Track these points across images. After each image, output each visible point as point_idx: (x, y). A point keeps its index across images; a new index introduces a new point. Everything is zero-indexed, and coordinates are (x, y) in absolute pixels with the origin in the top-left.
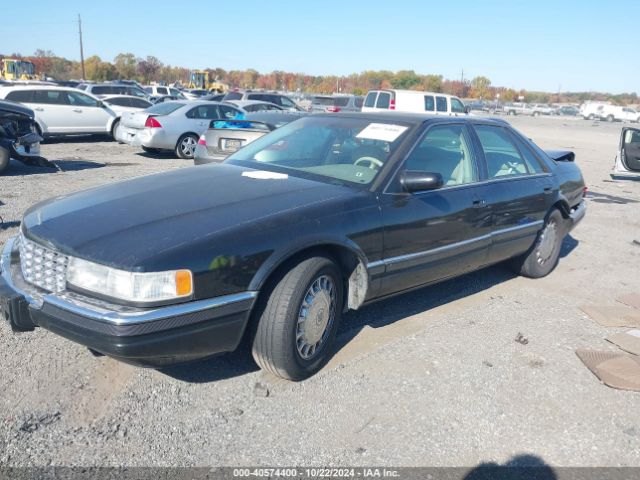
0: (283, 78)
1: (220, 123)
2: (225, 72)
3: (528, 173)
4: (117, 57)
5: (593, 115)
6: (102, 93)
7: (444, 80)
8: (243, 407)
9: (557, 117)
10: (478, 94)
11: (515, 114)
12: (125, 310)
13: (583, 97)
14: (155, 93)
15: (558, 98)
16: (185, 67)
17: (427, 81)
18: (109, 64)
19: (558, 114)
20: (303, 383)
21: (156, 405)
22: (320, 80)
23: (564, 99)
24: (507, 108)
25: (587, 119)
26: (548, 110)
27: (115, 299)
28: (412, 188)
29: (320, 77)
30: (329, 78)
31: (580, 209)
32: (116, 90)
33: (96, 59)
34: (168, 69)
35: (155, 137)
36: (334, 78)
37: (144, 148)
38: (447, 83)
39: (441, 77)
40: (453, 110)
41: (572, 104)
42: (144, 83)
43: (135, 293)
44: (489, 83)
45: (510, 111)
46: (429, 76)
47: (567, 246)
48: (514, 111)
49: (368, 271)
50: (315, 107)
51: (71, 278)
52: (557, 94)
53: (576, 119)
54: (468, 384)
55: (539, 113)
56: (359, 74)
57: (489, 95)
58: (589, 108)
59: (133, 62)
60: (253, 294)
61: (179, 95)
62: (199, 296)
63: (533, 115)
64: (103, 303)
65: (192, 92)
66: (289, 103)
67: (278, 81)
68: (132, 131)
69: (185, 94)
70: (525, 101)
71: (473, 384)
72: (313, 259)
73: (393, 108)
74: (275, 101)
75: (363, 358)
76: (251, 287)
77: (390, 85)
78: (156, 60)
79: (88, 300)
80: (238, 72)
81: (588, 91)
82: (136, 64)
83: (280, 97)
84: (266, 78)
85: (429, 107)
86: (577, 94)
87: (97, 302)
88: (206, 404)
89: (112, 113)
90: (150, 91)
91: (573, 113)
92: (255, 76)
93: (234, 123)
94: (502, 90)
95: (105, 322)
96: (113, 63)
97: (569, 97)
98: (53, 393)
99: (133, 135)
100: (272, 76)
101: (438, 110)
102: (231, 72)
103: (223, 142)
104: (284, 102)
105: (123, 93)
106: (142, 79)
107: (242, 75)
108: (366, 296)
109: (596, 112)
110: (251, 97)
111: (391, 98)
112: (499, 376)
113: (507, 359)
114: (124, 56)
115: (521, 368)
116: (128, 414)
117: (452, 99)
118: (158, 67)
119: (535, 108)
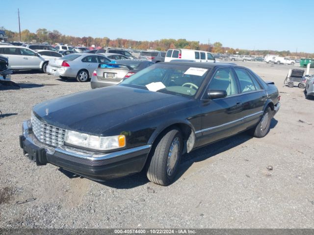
0: (122, 42)
1: (104, 65)
2: (93, 39)
3: (256, 90)
4: (38, 30)
5: (270, 61)
6: (36, 49)
7: (200, 44)
8: (144, 198)
9: (254, 62)
10: (216, 50)
11: (235, 60)
12: (96, 154)
13: (265, 53)
14: (61, 49)
15: (254, 53)
16: (73, 36)
17: (192, 44)
18: (34, 34)
19: (254, 60)
20: (169, 187)
21: (104, 198)
22: (140, 43)
23: (256, 54)
24: (231, 57)
25: (268, 63)
26: (250, 58)
27: (90, 149)
28: (213, 97)
29: (140, 42)
30: (145, 42)
31: (278, 106)
32: (41, 48)
33: (27, 31)
34: (64, 36)
35: (66, 71)
36: (147, 42)
37: (61, 77)
38: (202, 45)
39: (199, 42)
40: (209, 59)
41: (260, 56)
42: (52, 44)
43: (101, 146)
44: (221, 45)
45: (233, 59)
46: (192, 42)
47: (273, 123)
48: (234, 59)
49: (195, 135)
50: (142, 56)
51: (67, 140)
52: (253, 51)
53: (262, 63)
54: (241, 185)
55: (246, 60)
56: (159, 40)
57: (221, 51)
58: (269, 58)
59: (46, 33)
60: (150, 146)
61: (73, 50)
62: (128, 147)
63: (243, 61)
64: (85, 151)
65: (79, 49)
66: (129, 55)
67: (120, 43)
68: (54, 68)
69: (76, 50)
70: (239, 54)
71: (243, 185)
72: (173, 130)
73: (180, 58)
74: (122, 54)
75: (192, 175)
76: (149, 142)
77: (174, 46)
78: (58, 32)
79: (77, 150)
80: (99, 39)
81: (267, 50)
82: (48, 34)
83: (124, 51)
84: (114, 41)
85: (197, 57)
86: (262, 51)
87: (82, 151)
88: (127, 197)
89: (43, 59)
90: (59, 48)
91: (261, 60)
92: (108, 41)
93: (111, 65)
94: (228, 49)
95: (86, 159)
96: (36, 33)
97: (259, 52)
98: (54, 194)
99: (55, 70)
100: (116, 41)
101: (201, 59)
102: (96, 39)
103: (106, 74)
104: (126, 54)
105: (45, 49)
106: (51, 41)
107: (101, 40)
108: (194, 146)
109: (272, 60)
110: (110, 52)
111: (179, 53)
112: (254, 181)
113: (256, 174)
114: (41, 30)
115: (263, 178)
116: (93, 203)
117: (208, 53)
118: (59, 36)
119: (244, 58)
